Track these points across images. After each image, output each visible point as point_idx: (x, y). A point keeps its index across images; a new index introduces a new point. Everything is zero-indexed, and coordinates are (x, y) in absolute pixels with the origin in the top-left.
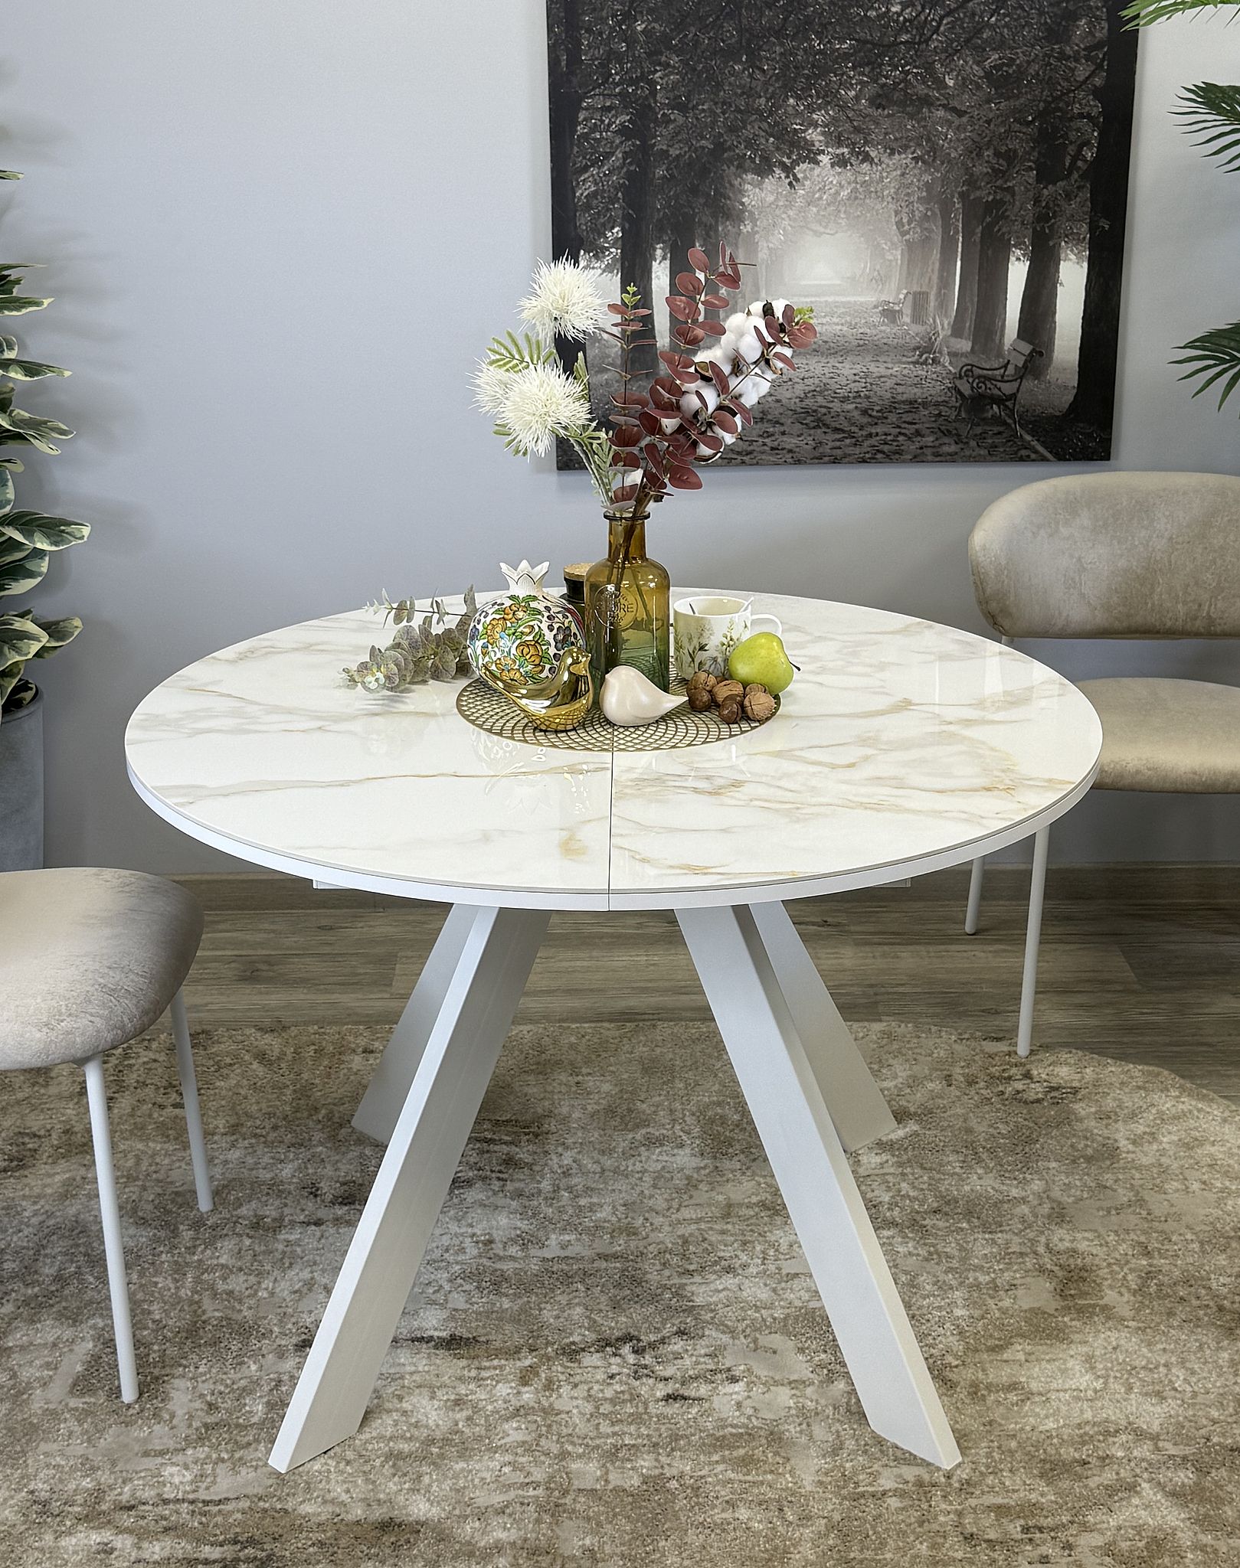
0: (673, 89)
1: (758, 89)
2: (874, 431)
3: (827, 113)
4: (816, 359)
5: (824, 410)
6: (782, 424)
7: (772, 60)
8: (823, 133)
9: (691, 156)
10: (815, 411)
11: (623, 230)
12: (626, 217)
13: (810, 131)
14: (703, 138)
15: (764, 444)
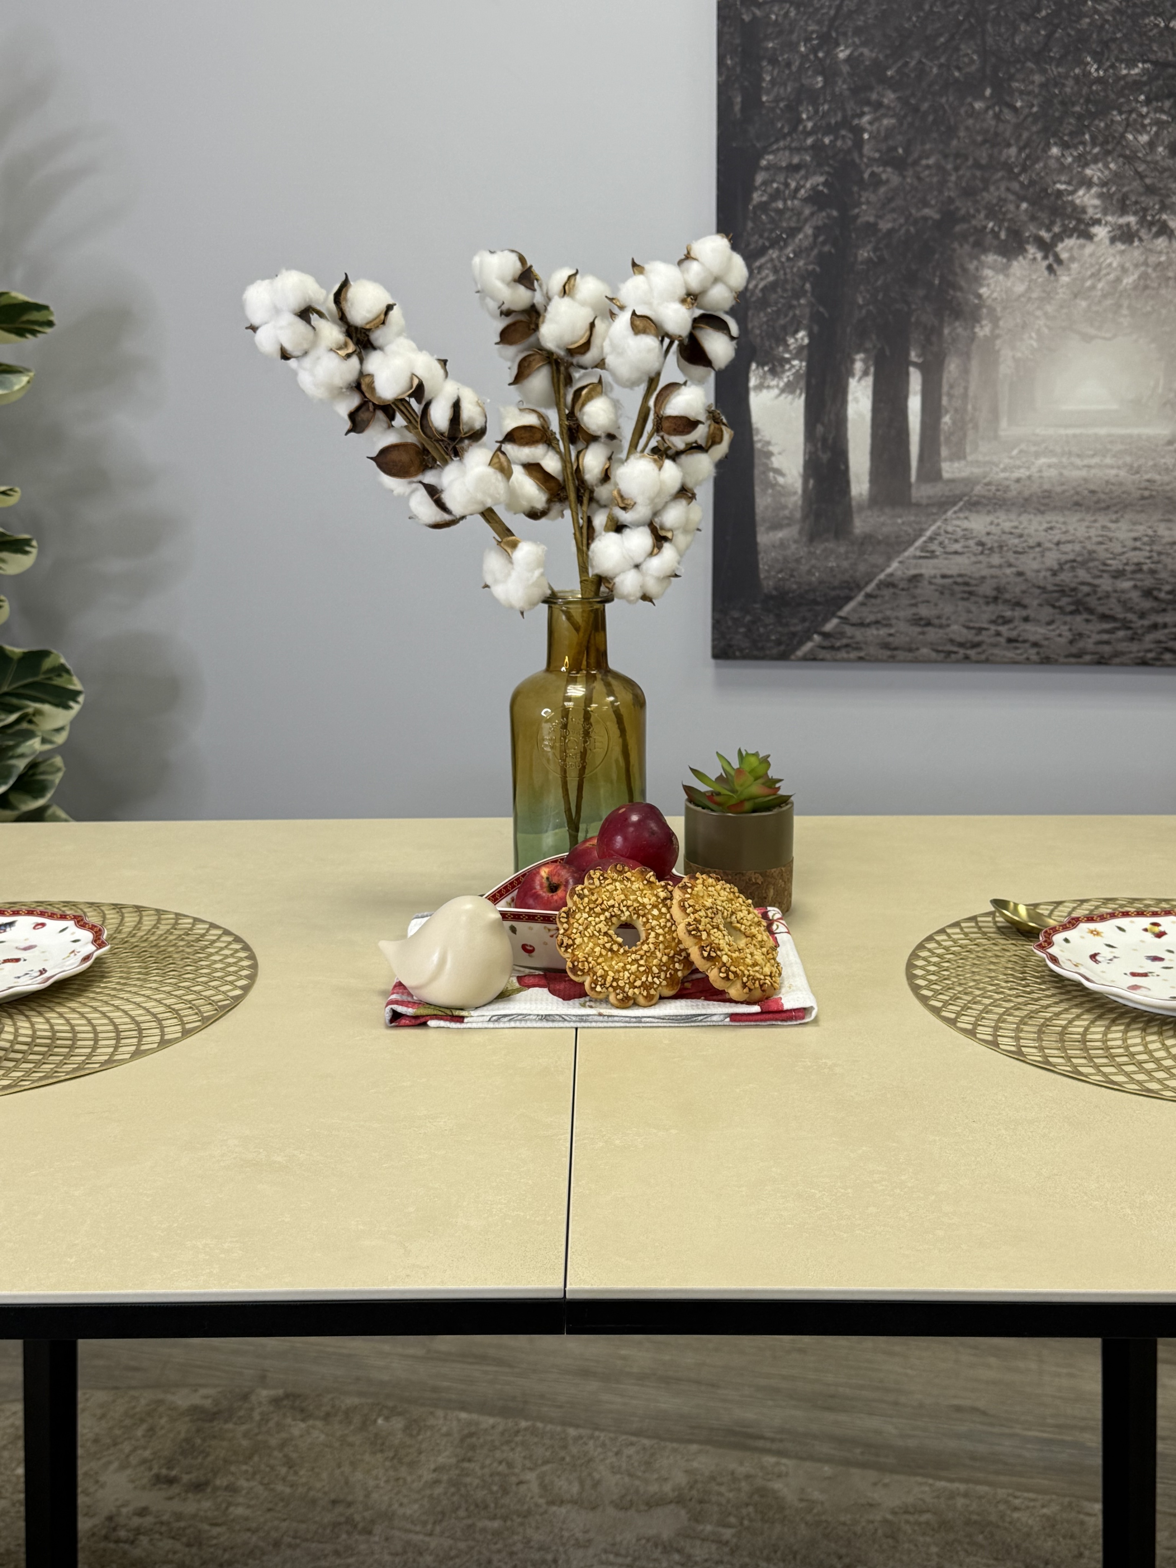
0: (886, 138)
1: (1008, 134)
2: (1160, 619)
3: (1106, 166)
4: (1078, 516)
5: (1086, 589)
6: (1025, 607)
7: (1029, 93)
8: (1100, 196)
9: (908, 231)
10: (1074, 590)
11: (810, 335)
12: (816, 317)
13: (1081, 192)
14: (926, 204)
15: (998, 634)
